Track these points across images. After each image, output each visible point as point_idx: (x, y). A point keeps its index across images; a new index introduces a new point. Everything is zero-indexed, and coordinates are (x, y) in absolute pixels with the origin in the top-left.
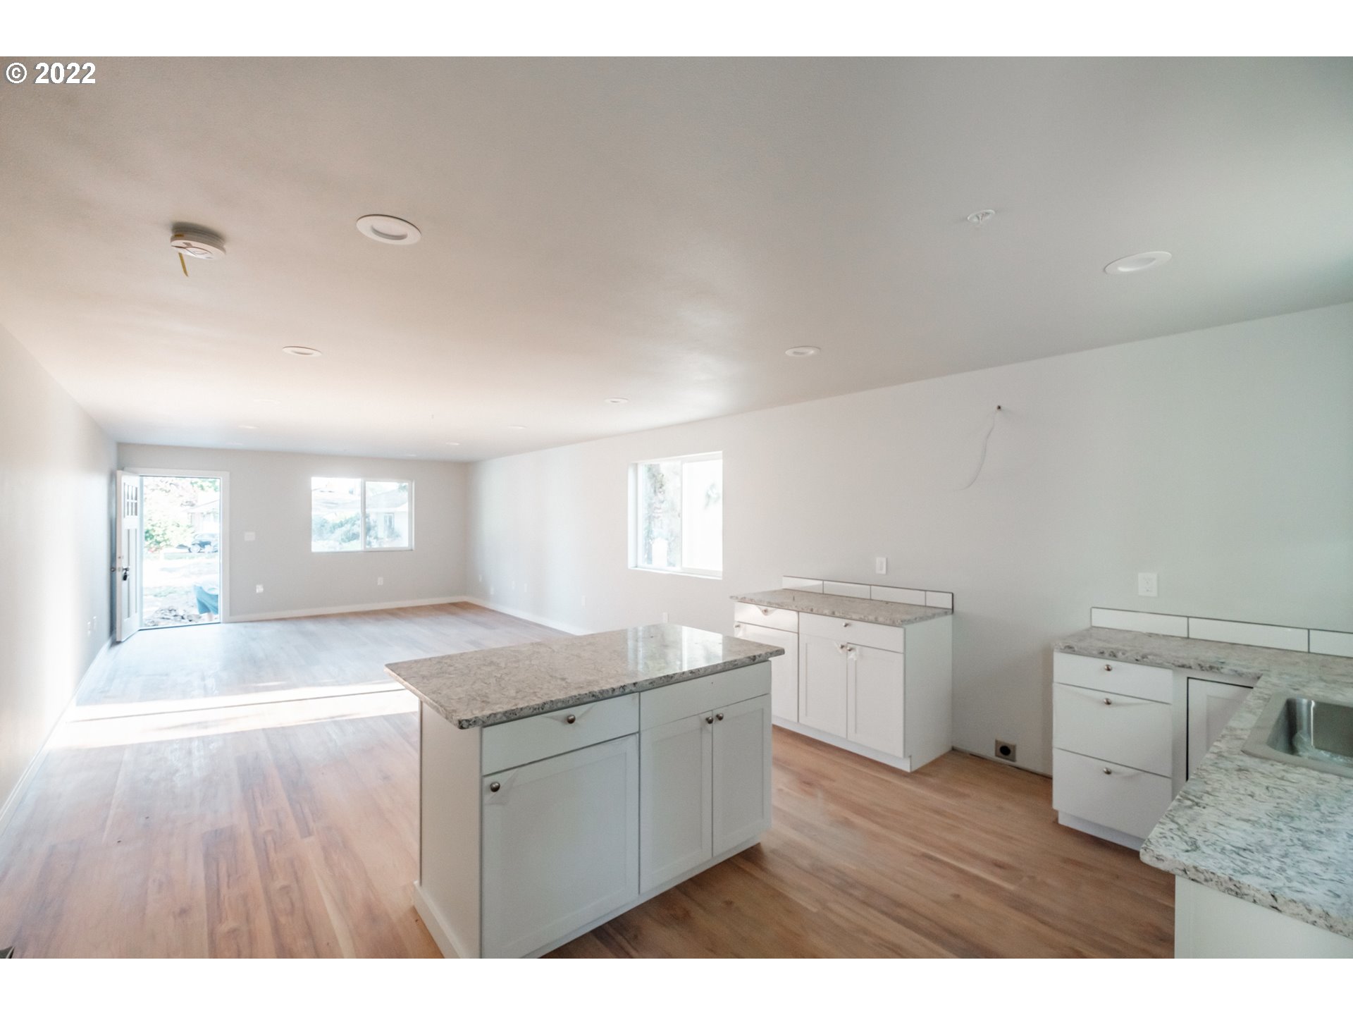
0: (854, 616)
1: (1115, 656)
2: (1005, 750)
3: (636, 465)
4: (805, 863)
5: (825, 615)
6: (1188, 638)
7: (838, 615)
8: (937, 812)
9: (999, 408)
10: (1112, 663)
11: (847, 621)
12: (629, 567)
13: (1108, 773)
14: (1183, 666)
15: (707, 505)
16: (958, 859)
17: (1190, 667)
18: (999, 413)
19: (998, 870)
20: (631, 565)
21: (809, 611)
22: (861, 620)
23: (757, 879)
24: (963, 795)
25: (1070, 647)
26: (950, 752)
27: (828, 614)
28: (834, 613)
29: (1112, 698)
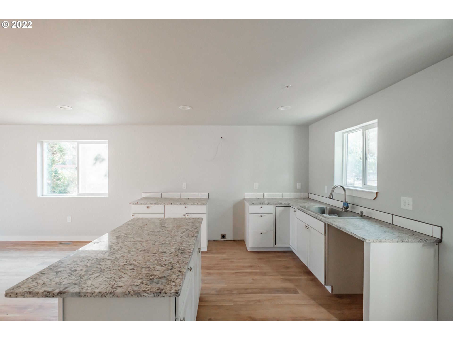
0: (189, 204)
1: (263, 204)
2: (223, 236)
3: (42, 142)
4: (213, 292)
5: (177, 205)
6: (264, 198)
7: (183, 204)
8: (224, 259)
9: (222, 138)
10: (262, 206)
11: (186, 206)
12: (38, 196)
13: (262, 234)
14: (276, 204)
15: (95, 164)
16: (243, 269)
17: (277, 204)
18: (222, 139)
19: (252, 268)
20: (39, 194)
21: (170, 204)
22: (192, 205)
23: (207, 306)
24: (224, 253)
25: (253, 204)
26: (208, 242)
27: (178, 204)
28: (181, 204)
29: (262, 215)
